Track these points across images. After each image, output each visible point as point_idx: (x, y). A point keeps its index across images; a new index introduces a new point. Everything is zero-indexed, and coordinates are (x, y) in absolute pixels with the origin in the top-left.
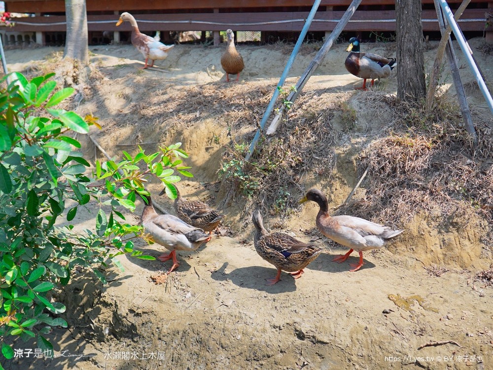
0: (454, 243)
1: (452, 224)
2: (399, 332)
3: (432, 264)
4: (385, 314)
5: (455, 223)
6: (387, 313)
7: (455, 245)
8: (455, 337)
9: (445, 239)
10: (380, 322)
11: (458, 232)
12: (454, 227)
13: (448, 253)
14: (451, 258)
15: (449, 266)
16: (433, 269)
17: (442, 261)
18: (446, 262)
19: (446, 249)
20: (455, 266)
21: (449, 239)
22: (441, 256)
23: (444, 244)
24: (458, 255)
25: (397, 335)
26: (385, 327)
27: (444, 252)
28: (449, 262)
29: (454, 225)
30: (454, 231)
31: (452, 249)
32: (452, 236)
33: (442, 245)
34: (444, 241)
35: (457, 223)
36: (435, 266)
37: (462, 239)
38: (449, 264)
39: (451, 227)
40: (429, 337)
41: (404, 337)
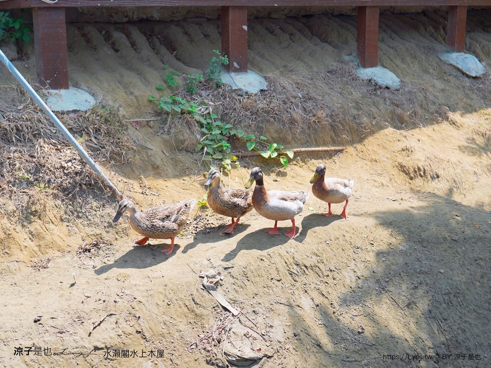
0: (42, 231)
1: (31, 213)
2: (63, 331)
3: (32, 259)
4: (38, 323)
5: (35, 211)
6: (39, 320)
7: (44, 233)
8: (108, 309)
9: (32, 230)
10: (41, 332)
11: (40, 219)
12: (34, 216)
13: (41, 243)
14: (47, 247)
15: (49, 254)
16: (35, 264)
17: (39, 253)
18: (44, 252)
19: (37, 240)
20: (54, 252)
21: (36, 229)
22: (36, 249)
23: (32, 236)
24: (51, 240)
25: (63, 334)
26: (47, 334)
27: (37, 244)
28: (47, 251)
29: (34, 213)
30: (36, 220)
31: (44, 238)
32: (37, 225)
33: (31, 237)
34: (31, 233)
35: (36, 211)
36: (36, 260)
37: (47, 225)
38: (47, 253)
39: (32, 217)
40: (89, 321)
41: (71, 332)
